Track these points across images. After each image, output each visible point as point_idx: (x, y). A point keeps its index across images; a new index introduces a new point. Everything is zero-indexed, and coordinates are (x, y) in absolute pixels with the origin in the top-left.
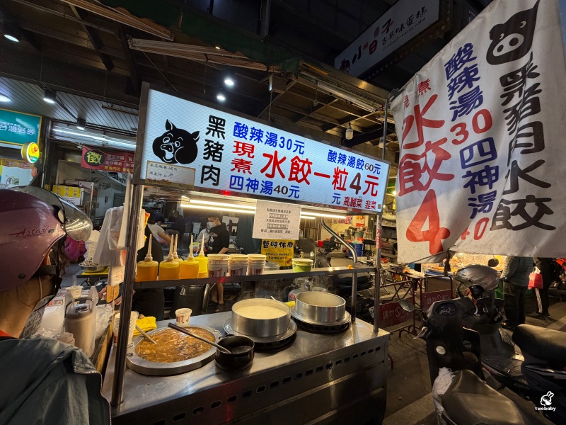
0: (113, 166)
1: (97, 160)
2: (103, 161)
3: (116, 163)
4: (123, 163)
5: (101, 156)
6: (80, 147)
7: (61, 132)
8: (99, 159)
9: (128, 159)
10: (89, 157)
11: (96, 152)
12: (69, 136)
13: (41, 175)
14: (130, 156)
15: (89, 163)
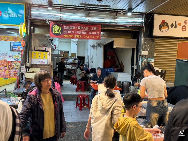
0: (69, 34)
1: (59, 31)
2: (62, 31)
3: (70, 32)
4: (74, 31)
5: (61, 27)
6: (47, 23)
7: (36, 13)
8: (60, 30)
9: (77, 28)
10: (54, 29)
11: (58, 25)
12: (40, 16)
13: (27, 45)
14: (79, 26)
15: (54, 34)
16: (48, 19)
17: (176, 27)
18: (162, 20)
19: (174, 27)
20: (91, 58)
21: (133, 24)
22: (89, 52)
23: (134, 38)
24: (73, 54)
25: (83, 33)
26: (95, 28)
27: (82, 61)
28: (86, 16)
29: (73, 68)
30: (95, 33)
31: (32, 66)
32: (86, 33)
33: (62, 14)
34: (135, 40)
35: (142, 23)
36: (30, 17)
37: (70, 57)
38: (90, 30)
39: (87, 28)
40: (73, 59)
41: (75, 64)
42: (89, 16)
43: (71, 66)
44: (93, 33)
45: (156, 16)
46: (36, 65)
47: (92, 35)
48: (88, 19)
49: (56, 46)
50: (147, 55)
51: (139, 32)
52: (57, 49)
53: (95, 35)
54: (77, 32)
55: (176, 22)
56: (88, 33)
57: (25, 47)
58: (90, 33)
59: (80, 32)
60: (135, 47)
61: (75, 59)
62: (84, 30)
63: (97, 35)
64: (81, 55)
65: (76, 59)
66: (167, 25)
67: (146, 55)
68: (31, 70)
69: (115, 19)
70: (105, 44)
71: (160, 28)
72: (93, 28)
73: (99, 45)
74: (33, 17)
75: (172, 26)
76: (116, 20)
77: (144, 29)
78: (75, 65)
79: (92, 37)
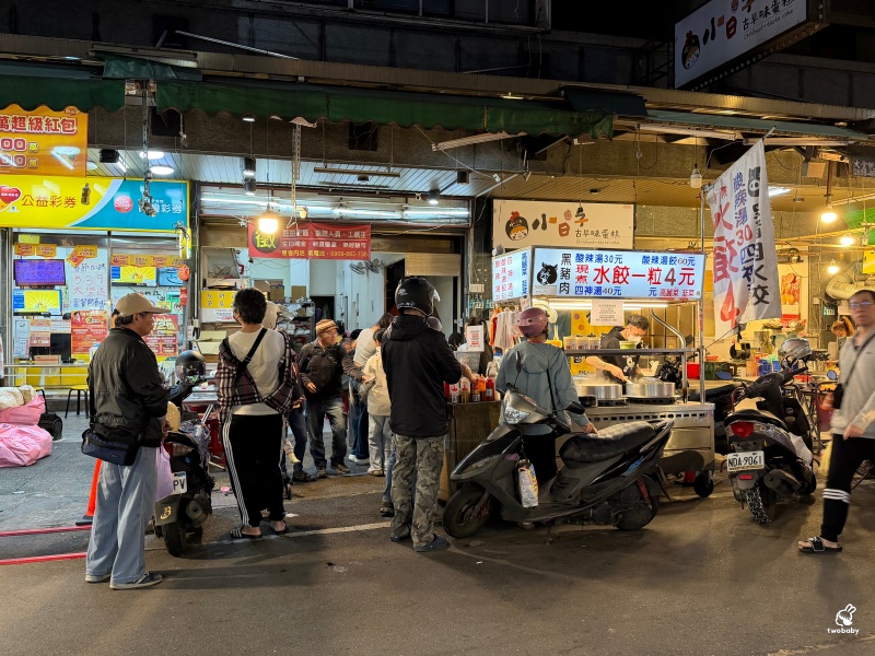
0: (294, 248)
1: (270, 243)
3: (298, 243)
4: (307, 242)
6: (242, 224)
7: (213, 200)
9: (314, 233)
10: (258, 238)
12: (223, 207)
13: (193, 276)
14: (317, 228)
15: (259, 249)
16: (243, 214)
17: (544, 227)
18: (513, 213)
19: (540, 226)
20: (355, 300)
21: (444, 223)
22: (348, 281)
23: (456, 252)
24: (298, 291)
25: (328, 245)
26: (357, 234)
27: (326, 308)
28: (334, 206)
29: (300, 332)
30: (358, 245)
31: (204, 326)
32: (334, 245)
33: (278, 202)
34: (459, 257)
35: (467, 219)
36: (201, 212)
37: (287, 300)
38: (345, 237)
39: (338, 234)
40: (299, 307)
41: (306, 319)
42: (341, 205)
43: (294, 326)
44: (351, 245)
45: (497, 203)
46: (212, 324)
47: (348, 249)
48: (338, 212)
49: (243, 267)
50: (483, 294)
51: (463, 237)
52: (245, 274)
53: (356, 250)
54: (314, 244)
55: (544, 216)
56: (340, 244)
57: (190, 281)
58: (345, 245)
59: (322, 244)
60: (458, 274)
61: (305, 306)
62: (331, 239)
63: (361, 249)
64: (322, 292)
65: (308, 305)
66: (525, 223)
67: (479, 294)
68: (204, 335)
69: (403, 210)
70: (388, 263)
71: (509, 230)
72: (353, 234)
73: (372, 267)
74: (207, 212)
75: (536, 224)
76: (406, 212)
77: (472, 231)
78: (305, 323)
79: (348, 254)
